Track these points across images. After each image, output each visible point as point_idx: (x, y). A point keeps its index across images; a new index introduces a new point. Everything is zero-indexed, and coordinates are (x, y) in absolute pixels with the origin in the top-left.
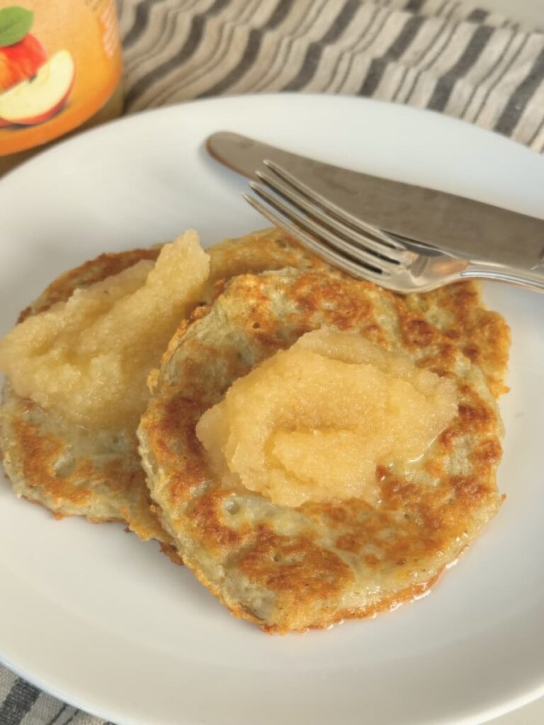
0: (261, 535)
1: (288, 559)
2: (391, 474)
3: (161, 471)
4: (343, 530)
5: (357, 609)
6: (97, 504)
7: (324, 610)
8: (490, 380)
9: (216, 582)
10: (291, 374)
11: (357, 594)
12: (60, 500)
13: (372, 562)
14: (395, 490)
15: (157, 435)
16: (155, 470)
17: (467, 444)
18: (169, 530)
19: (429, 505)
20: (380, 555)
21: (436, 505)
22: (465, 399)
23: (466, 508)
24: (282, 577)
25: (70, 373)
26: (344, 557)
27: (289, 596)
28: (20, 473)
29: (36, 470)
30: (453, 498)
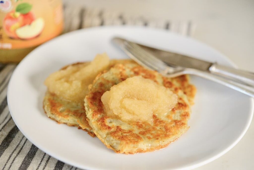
0: (117, 129)
1: (125, 134)
2: (157, 117)
3: (90, 110)
4: (141, 130)
5: (144, 149)
6: (71, 119)
7: (134, 147)
8: (189, 100)
9: (103, 138)
10: (130, 83)
11: (144, 144)
12: (60, 117)
13: (149, 138)
14: (158, 121)
15: (90, 101)
16: (89, 110)
17: (180, 112)
18: (91, 125)
19: (167, 126)
20: (151, 137)
21: (169, 126)
22: (180, 101)
23: (178, 128)
24: (122, 137)
25: (66, 85)
26: (141, 136)
27: (124, 142)
28: (50, 110)
29: (54, 110)
30: (174, 125)
